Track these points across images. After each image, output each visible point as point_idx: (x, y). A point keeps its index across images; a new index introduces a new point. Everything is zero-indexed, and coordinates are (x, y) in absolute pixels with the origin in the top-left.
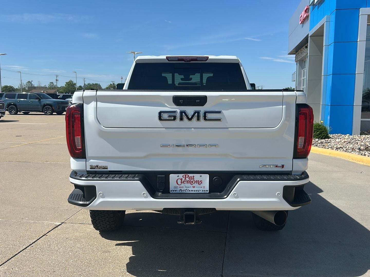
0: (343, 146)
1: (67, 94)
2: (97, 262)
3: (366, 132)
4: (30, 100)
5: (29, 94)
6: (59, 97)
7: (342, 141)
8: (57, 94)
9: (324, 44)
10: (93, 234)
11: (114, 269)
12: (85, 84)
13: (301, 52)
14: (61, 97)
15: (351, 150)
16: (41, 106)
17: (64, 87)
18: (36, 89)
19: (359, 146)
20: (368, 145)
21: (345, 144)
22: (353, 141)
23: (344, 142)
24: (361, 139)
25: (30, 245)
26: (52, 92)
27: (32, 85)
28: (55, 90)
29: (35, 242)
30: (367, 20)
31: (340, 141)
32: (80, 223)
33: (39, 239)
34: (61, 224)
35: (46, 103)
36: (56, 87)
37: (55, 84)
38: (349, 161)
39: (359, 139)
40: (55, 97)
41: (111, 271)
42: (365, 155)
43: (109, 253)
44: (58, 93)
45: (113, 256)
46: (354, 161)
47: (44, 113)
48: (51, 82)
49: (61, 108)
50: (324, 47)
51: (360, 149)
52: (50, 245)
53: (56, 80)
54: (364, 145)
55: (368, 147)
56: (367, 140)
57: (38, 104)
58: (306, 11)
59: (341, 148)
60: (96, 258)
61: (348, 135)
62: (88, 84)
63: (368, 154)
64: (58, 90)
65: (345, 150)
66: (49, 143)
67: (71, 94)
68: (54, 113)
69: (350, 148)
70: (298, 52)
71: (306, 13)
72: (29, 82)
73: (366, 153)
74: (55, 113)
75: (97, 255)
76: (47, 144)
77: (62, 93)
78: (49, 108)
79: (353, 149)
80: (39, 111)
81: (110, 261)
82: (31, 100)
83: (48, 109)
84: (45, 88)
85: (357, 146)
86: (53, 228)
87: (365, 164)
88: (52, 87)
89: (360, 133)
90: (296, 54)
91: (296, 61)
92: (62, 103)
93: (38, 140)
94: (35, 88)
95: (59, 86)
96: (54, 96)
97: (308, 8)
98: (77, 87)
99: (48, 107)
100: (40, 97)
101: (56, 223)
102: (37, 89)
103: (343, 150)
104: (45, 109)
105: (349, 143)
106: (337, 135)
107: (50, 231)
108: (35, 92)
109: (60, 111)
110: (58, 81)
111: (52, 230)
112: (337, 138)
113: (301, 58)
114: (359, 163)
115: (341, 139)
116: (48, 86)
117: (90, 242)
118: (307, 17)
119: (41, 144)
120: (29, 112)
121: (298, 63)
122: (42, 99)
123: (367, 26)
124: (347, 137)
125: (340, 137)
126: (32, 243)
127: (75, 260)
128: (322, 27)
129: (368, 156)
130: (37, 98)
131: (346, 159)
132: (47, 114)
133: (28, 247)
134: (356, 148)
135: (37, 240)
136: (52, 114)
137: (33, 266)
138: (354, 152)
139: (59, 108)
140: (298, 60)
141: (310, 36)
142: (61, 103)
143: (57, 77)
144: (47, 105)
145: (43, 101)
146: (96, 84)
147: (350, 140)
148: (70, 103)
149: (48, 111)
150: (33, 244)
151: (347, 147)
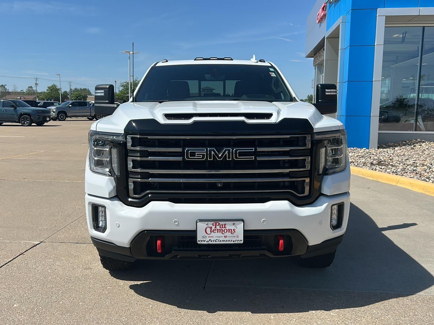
0: (355, 160)
1: (49, 101)
2: (77, 278)
3: (384, 146)
4: (3, 108)
5: (2, 100)
6: (39, 105)
7: (355, 155)
8: (37, 101)
9: (340, 48)
10: (74, 253)
11: (95, 284)
12: (71, 89)
13: (319, 55)
14: (42, 105)
15: (362, 165)
16: (17, 115)
17: (46, 93)
18: (11, 95)
19: (372, 160)
20: (381, 160)
21: (358, 158)
22: (367, 155)
23: (357, 156)
24: (376, 153)
25: (5, 264)
26: (30, 98)
27: (5, 90)
28: (35, 96)
29: (11, 261)
30: (385, 21)
31: (353, 155)
32: (61, 242)
33: (15, 258)
34: (40, 243)
35: (23, 112)
36: (36, 92)
37: (34, 89)
38: (359, 176)
39: (374, 153)
40: (34, 105)
41: (91, 286)
42: (376, 170)
43: (90, 270)
44: (38, 99)
45: (94, 272)
46: (364, 177)
47: (20, 124)
48: (30, 86)
49: (41, 118)
50: (340, 51)
51: (372, 163)
52: (27, 264)
53: (36, 84)
54: (378, 159)
55: (381, 162)
56: (382, 154)
57: (14, 112)
58: (323, 9)
59: (352, 163)
60: (76, 275)
61: (364, 149)
62: (76, 89)
63: (379, 169)
64: (38, 97)
65: (357, 165)
66: (27, 158)
67: (54, 101)
68: (33, 124)
69: (362, 162)
70: (316, 55)
71: (324, 10)
72: (2, 86)
73: (377, 168)
74: (35, 124)
75: (78, 272)
76: (24, 160)
77: (44, 100)
78: (27, 118)
79: (365, 164)
80: (15, 122)
81: (91, 277)
82: (5, 108)
83: (25, 119)
84: (22, 93)
85: (370, 161)
86: (31, 247)
87: (375, 179)
88: (31, 92)
89: (378, 146)
90: (314, 57)
91: (314, 65)
92: (43, 112)
93: (14, 155)
94: (9, 93)
95: (39, 91)
96: (33, 103)
97: (325, 6)
98: (61, 93)
99: (25, 117)
100: (16, 105)
101: (34, 242)
102: (13, 95)
103: (355, 165)
104: (22, 119)
105: (362, 157)
106: (352, 148)
107: (27, 251)
108: (9, 98)
109: (40, 122)
110: (38, 85)
111: (30, 249)
112: (351, 152)
113: (319, 61)
114: (369, 178)
115: (355, 153)
116: (26, 91)
117: (71, 260)
118: (325, 15)
119: (18, 160)
120: (3, 123)
121: (316, 67)
122: (18, 107)
123: (385, 29)
124: (362, 150)
125: (355, 151)
126: (7, 262)
127: (54, 277)
128: (338, 28)
129: (379, 171)
130: (12, 106)
131: (356, 174)
132: (24, 125)
133: (4, 265)
134: (368, 163)
135: (14, 259)
136: (30, 125)
137: (9, 283)
138: (365, 166)
139: (39, 118)
140: (316, 64)
141: (327, 38)
142: (41, 111)
143: (36, 80)
144: (25, 114)
145: (19, 110)
146: (85, 89)
147: (365, 154)
148: (53, 112)
149: (26, 121)
150: (9, 263)
151: (359, 162)
